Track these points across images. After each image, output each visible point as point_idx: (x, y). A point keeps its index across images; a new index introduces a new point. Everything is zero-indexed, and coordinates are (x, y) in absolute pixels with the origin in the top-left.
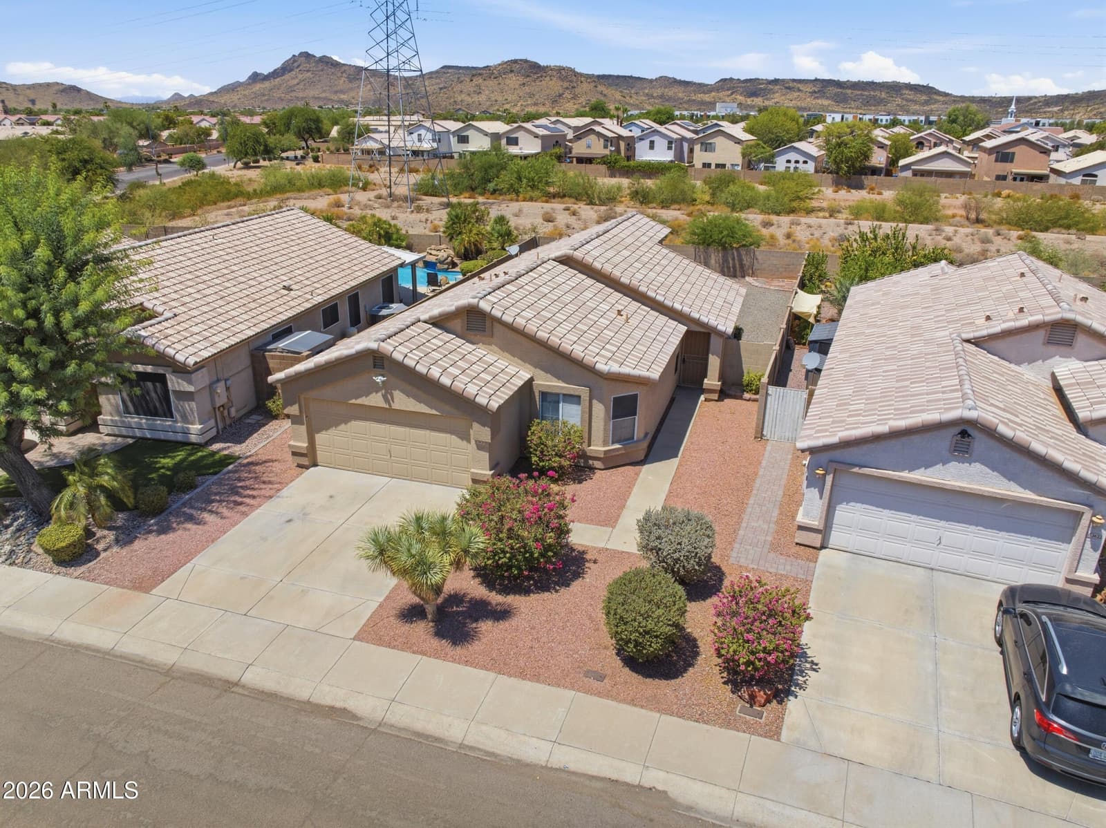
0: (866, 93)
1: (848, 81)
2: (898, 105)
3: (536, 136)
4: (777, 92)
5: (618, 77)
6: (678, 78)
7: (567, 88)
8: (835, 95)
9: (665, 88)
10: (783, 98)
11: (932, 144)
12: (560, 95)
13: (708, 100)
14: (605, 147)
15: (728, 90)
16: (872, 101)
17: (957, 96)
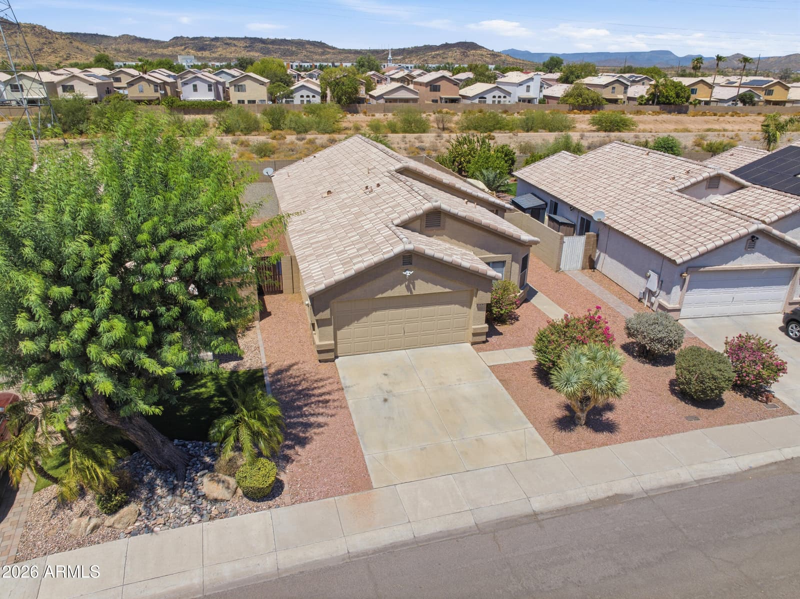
0: (282, 47)
1: (268, 39)
2: (305, 55)
3: (91, 84)
4: (219, 47)
5: (85, 35)
6: (138, 36)
7: (45, 44)
8: (261, 49)
9: (128, 44)
10: (224, 51)
11: (376, 82)
12: (40, 50)
13: (167, 53)
14: (156, 91)
15: (182, 46)
16: (287, 53)
17: (340, 49)
